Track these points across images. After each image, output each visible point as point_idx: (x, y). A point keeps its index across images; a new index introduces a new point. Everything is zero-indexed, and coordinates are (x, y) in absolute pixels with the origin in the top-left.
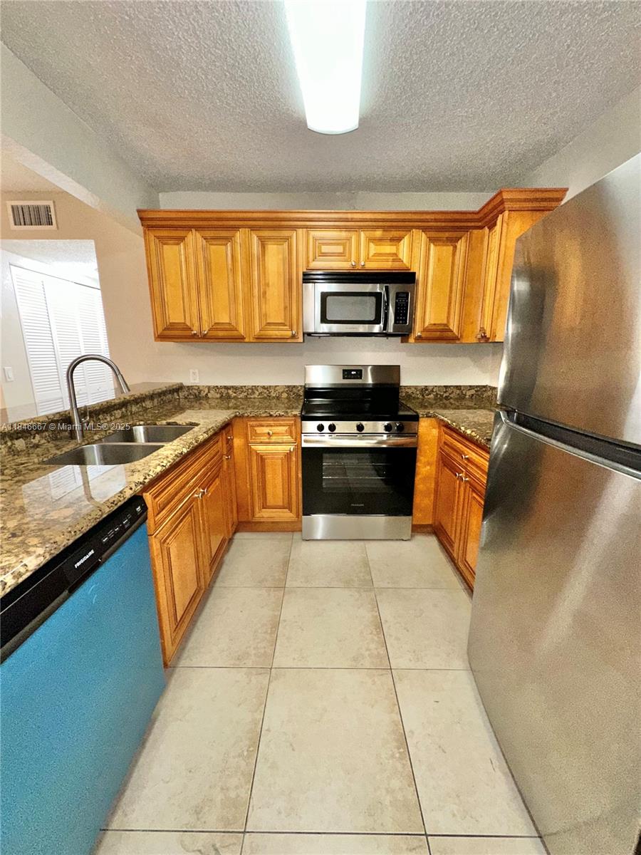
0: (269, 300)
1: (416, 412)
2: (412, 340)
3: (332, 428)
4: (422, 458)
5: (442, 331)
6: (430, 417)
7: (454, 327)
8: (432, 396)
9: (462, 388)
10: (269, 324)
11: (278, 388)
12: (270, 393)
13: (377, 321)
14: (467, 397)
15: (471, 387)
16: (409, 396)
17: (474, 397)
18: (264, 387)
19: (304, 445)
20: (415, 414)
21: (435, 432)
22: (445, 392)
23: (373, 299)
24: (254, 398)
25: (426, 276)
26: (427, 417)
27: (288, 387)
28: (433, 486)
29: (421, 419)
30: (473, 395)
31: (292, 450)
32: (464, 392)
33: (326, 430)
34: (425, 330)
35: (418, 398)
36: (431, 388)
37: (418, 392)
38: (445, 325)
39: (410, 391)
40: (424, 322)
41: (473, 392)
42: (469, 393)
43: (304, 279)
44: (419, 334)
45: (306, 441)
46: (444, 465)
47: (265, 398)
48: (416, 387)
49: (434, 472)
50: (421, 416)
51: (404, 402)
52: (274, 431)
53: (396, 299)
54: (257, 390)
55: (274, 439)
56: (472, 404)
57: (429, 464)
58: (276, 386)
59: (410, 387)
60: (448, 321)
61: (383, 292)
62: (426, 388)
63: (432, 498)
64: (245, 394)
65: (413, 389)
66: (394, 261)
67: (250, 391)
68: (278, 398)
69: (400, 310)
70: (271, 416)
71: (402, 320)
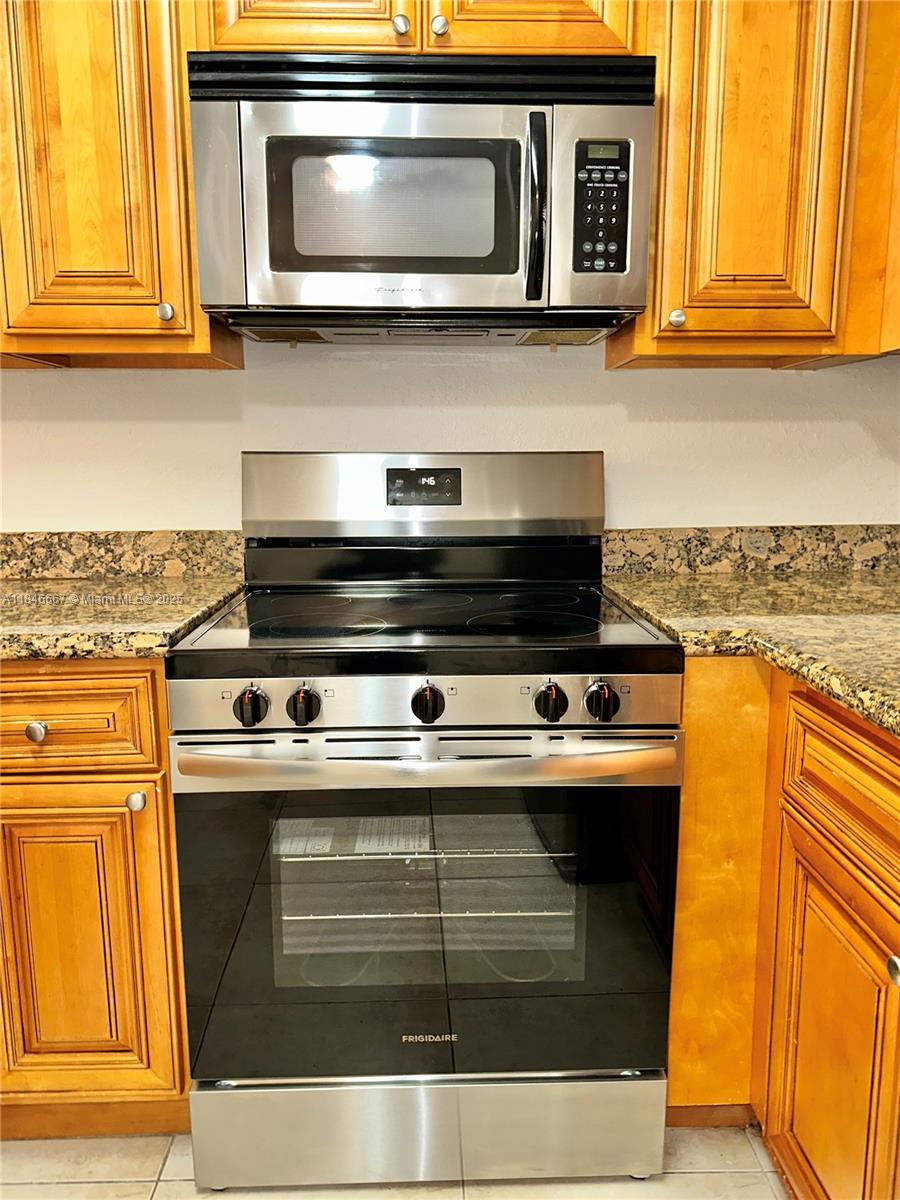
0: (62, 178)
1: (669, 632)
2: (644, 343)
3: (306, 709)
4: (701, 829)
5: (765, 304)
6: (734, 652)
7: (812, 287)
8: (725, 565)
9: (838, 538)
10: (66, 277)
11: (148, 538)
12: (117, 559)
13: (499, 261)
14: (857, 567)
15: (870, 532)
16: (640, 569)
17: (880, 569)
18: (92, 539)
19: (183, 784)
20: (664, 640)
21: (755, 714)
22: (778, 549)
23: (484, 172)
24: (58, 579)
25: (697, 82)
26: (719, 652)
27: (188, 536)
28: (751, 944)
29: (689, 663)
30: (876, 559)
31: (137, 801)
32: (845, 550)
33: (277, 715)
34: (698, 302)
35: (673, 574)
36: (718, 539)
37: (673, 553)
38: (779, 281)
39: (642, 549)
40: (693, 270)
41: (878, 548)
42: (862, 554)
43: (193, 85)
44: (675, 316)
45: (187, 768)
46: (808, 877)
47: (99, 579)
48: (663, 535)
49: (754, 887)
50: (690, 649)
51: (619, 588)
52: (55, 722)
53: (579, 168)
54: (68, 549)
55: (57, 754)
56: (875, 594)
57: (730, 852)
58: (140, 534)
59: (641, 535)
60: (788, 266)
61: (524, 139)
62: (702, 537)
63: (748, 996)
64: (23, 564)
65: (654, 540)
66: (565, 19)
67: (41, 551)
68: (148, 577)
69: (595, 214)
70: (36, 656)
71: (606, 255)
